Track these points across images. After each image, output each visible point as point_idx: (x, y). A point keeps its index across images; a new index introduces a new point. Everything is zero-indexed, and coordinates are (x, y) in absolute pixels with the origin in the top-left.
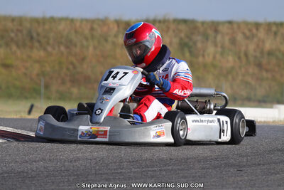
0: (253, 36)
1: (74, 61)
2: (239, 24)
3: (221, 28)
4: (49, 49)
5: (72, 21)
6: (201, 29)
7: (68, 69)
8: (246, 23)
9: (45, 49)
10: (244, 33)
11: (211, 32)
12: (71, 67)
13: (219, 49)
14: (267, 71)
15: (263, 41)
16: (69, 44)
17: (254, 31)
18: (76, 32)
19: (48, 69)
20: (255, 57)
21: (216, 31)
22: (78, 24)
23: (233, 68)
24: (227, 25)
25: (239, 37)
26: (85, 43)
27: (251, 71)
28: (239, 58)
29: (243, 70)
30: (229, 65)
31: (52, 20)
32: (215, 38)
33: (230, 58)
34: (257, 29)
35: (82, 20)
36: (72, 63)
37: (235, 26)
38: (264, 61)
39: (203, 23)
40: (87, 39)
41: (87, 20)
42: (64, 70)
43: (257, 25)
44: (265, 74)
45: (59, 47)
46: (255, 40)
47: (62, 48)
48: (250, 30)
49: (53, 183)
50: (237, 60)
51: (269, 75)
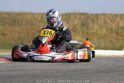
0: (114, 20)
1: (34, 32)
2: (108, 15)
3: (100, 17)
4: (23, 26)
5: (33, 14)
6: (91, 17)
7: (31, 36)
8: (111, 15)
9: (21, 27)
10: (110, 19)
11: (95, 19)
12: (32, 35)
13: (99, 26)
14: (121, 36)
15: (119, 23)
16: (32, 24)
17: (115, 18)
18: (35, 19)
19: (22, 35)
20: (115, 30)
21: (98, 18)
22: (35, 15)
23: (105, 35)
24: (102, 15)
25: (108, 21)
26: (39, 24)
27: (113, 36)
28: (108, 30)
29: (110, 36)
30: (104, 33)
31: (24, 13)
32: (97, 21)
33: (104, 30)
34: (116, 17)
35: (37, 14)
36: (33, 33)
37: (106, 16)
38: (119, 31)
39: (92, 15)
40: (40, 22)
41: (40, 14)
42: (30, 36)
43: (116, 15)
44: (120, 38)
45: (27, 25)
46: (115, 22)
47: (29, 26)
48: (113, 18)
49: (23, 79)
50: (107, 31)
51: (122, 38)
